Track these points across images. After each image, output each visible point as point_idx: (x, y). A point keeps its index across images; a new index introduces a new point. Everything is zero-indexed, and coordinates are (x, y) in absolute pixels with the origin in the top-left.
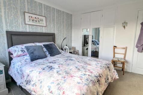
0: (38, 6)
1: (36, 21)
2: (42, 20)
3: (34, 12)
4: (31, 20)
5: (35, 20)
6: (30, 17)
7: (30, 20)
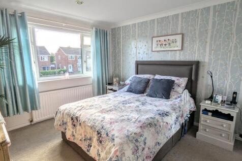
0: (171, 21)
1: (165, 45)
2: (175, 41)
3: (164, 32)
4: (159, 45)
5: (164, 43)
6: (158, 42)
7: (157, 45)
